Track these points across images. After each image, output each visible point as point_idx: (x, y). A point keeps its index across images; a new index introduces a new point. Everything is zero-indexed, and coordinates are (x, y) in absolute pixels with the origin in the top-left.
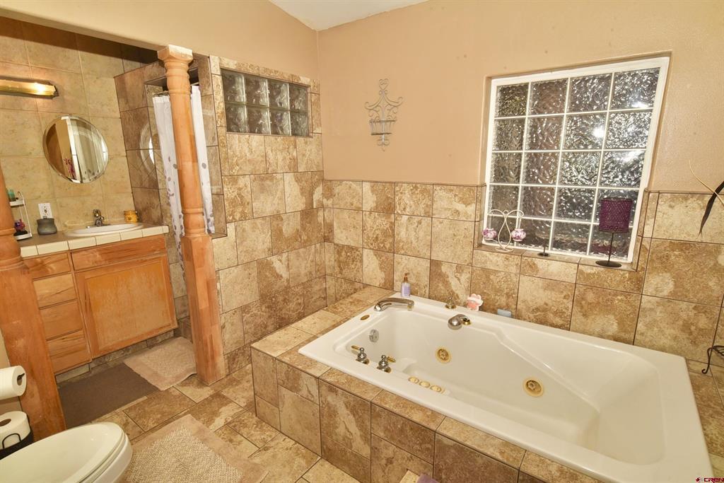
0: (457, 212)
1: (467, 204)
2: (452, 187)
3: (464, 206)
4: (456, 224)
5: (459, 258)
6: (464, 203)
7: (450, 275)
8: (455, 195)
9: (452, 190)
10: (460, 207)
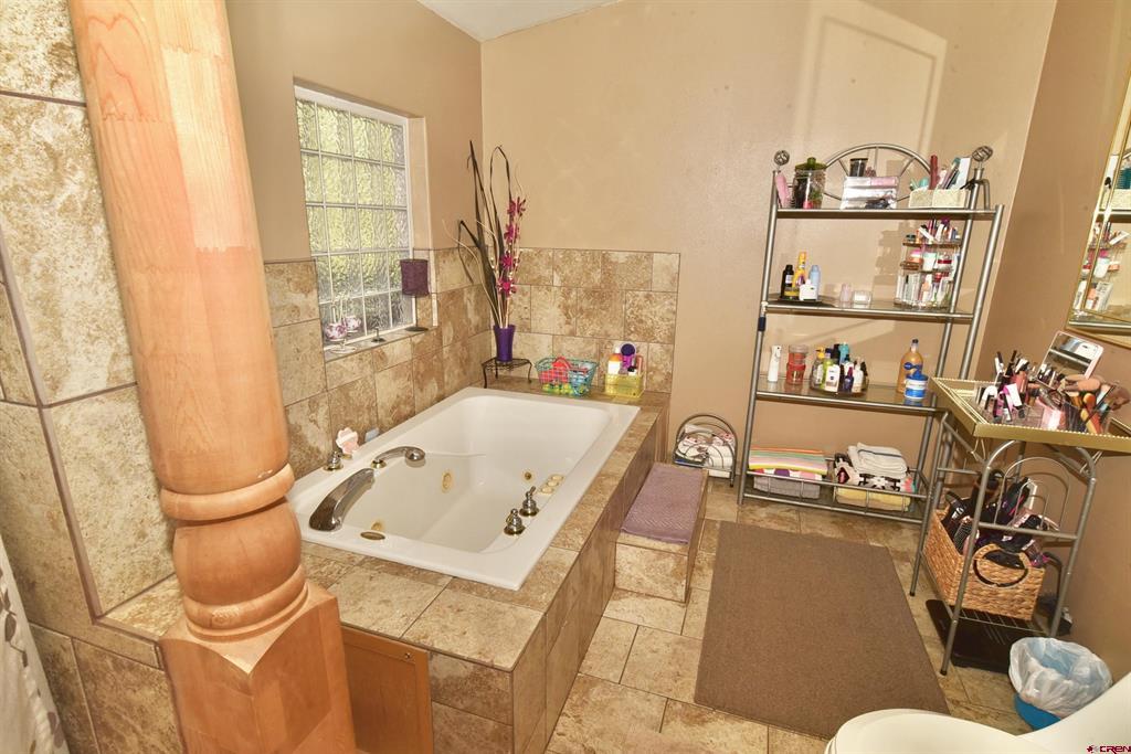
0: (296, 308)
1: (307, 292)
2: (281, 267)
3: (303, 296)
4: (298, 331)
5: (310, 387)
6: (303, 291)
7: (303, 422)
8: (289, 280)
9: (281, 272)
10: (298, 299)
